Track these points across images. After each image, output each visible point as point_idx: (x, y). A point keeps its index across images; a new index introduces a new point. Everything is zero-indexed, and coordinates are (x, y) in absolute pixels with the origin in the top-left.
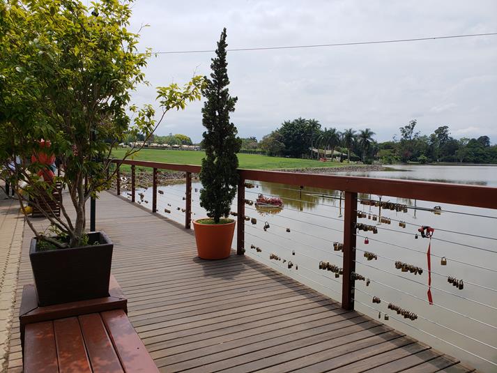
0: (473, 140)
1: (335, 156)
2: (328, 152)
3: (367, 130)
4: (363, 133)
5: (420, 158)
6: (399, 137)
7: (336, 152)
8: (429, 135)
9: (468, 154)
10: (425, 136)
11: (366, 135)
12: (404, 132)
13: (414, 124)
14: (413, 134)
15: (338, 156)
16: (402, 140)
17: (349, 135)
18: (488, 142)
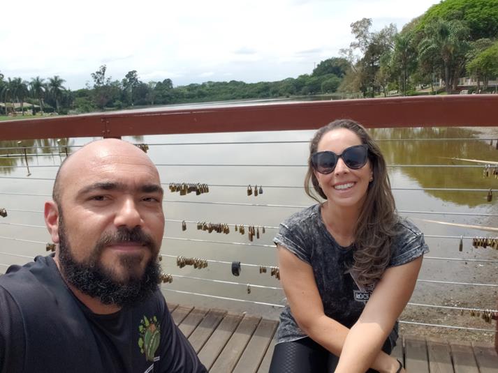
0: (159, 82)
1: (25, 109)
2: (17, 105)
3: (56, 78)
4: (52, 80)
5: (115, 104)
7: (26, 105)
8: (121, 80)
9: (157, 96)
10: (117, 81)
11: (56, 83)
12: (96, 78)
13: (104, 69)
14: (105, 80)
15: (30, 108)
16: (95, 86)
17: (37, 84)
18: (171, 84)
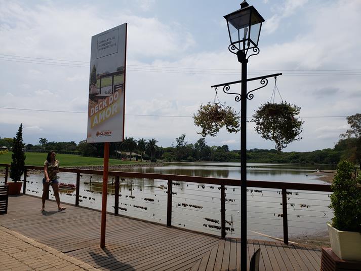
0: (219, 147)
1: (132, 157)
2: (128, 154)
3: (153, 140)
4: (150, 141)
5: (188, 158)
6: (176, 144)
7: (133, 154)
9: (216, 156)
10: (192, 144)
12: (178, 141)
13: (184, 136)
14: (184, 143)
15: (135, 156)
16: (177, 146)
17: (142, 142)
18: (228, 149)
